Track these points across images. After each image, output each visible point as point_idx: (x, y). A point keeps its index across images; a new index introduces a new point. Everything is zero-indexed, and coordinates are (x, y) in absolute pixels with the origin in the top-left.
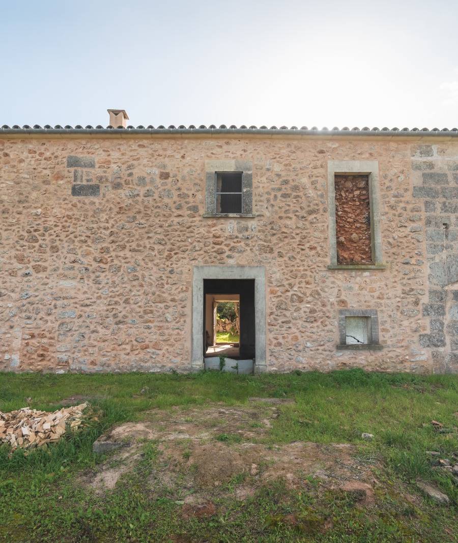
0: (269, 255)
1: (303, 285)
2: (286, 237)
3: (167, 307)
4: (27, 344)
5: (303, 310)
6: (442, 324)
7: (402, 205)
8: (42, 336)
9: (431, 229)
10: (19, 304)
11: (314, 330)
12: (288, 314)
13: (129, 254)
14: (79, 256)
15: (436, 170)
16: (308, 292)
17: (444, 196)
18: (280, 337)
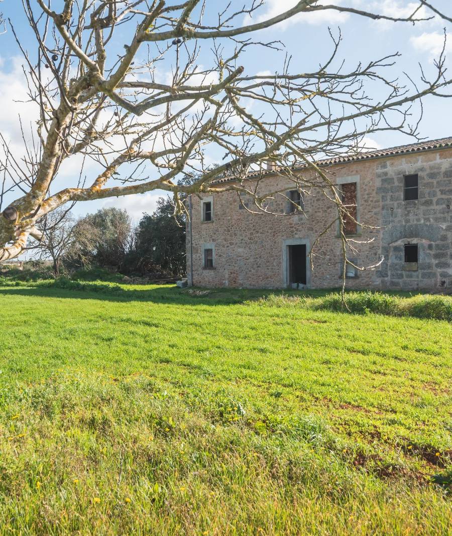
0: (311, 232)
1: (326, 246)
2: (318, 222)
3: (274, 259)
4: (230, 276)
5: (326, 259)
6: (387, 265)
7: (371, 199)
8: (234, 273)
9: (384, 212)
10: (226, 259)
11: (331, 269)
12: (320, 261)
13: (260, 235)
14: (243, 237)
15: (389, 176)
16: (328, 250)
17: (392, 192)
18: (317, 273)
